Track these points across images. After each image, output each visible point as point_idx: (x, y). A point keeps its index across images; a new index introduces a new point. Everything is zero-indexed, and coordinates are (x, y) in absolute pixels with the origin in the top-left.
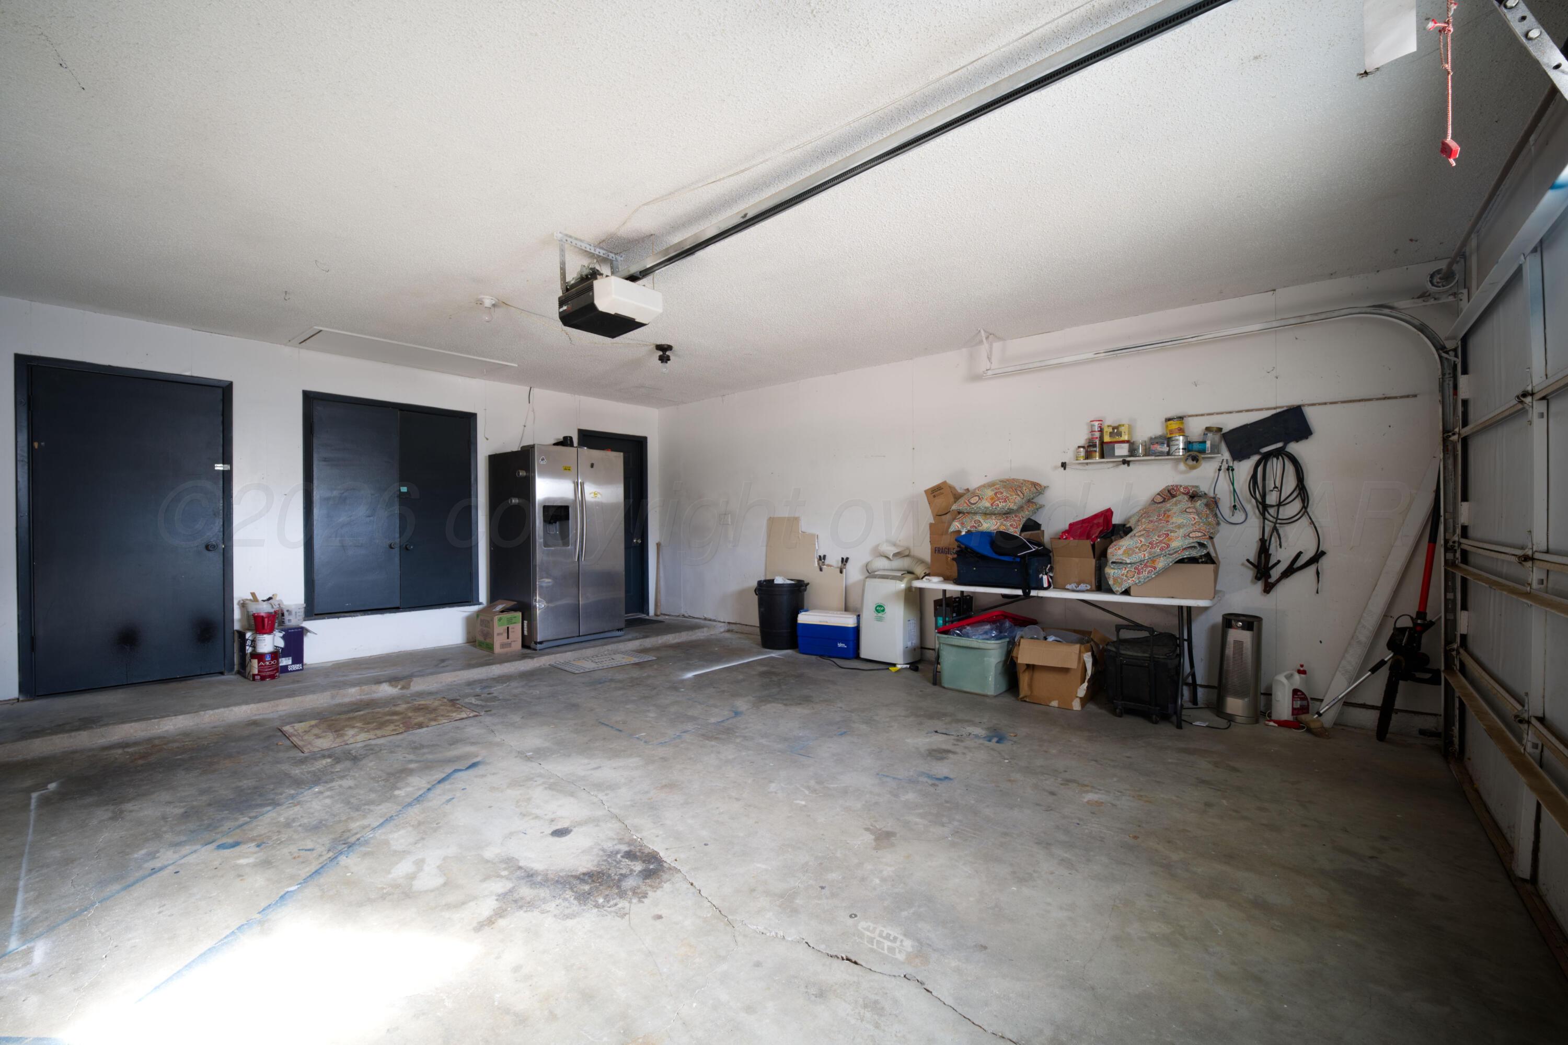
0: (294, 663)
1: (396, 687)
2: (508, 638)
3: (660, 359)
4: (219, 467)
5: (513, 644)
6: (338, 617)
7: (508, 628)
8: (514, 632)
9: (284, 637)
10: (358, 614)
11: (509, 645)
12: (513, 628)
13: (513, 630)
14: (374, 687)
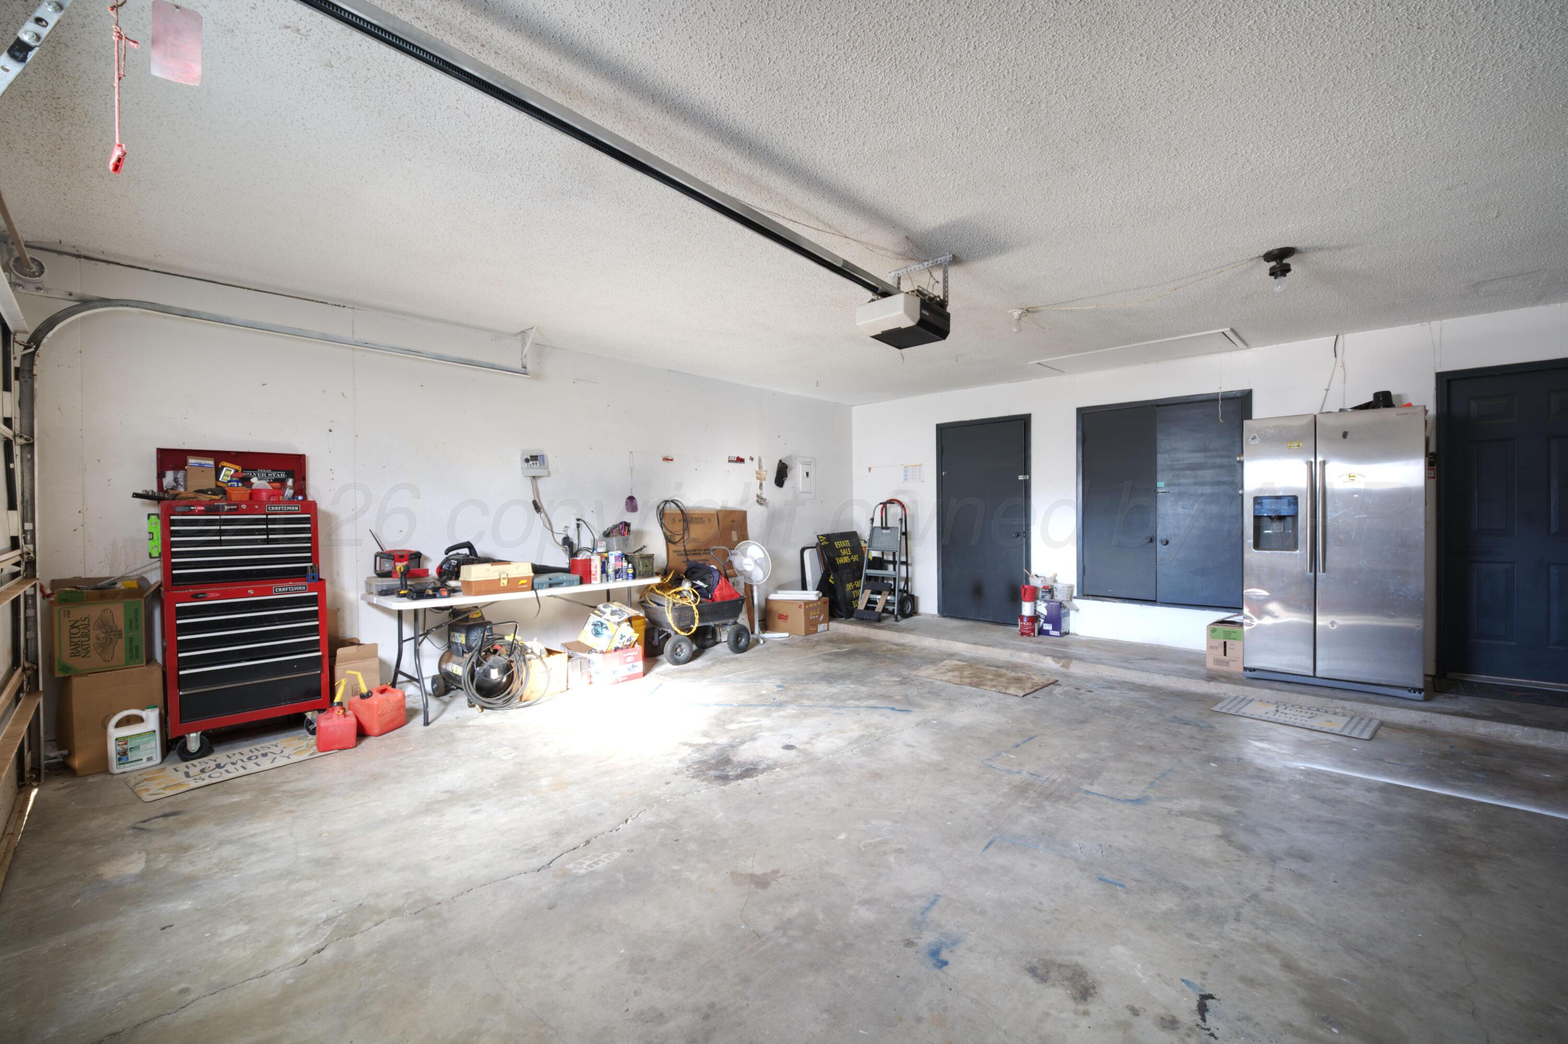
0: (1054, 629)
1: (1058, 663)
2: (1225, 655)
3: (1271, 274)
4: (1021, 478)
5: (1231, 663)
6: (1103, 601)
7: (1225, 643)
8: (1233, 649)
9: (1047, 608)
10: (1116, 600)
11: (1227, 663)
12: (1233, 645)
13: (1232, 647)
14: (1041, 658)
